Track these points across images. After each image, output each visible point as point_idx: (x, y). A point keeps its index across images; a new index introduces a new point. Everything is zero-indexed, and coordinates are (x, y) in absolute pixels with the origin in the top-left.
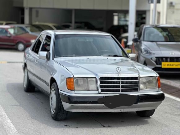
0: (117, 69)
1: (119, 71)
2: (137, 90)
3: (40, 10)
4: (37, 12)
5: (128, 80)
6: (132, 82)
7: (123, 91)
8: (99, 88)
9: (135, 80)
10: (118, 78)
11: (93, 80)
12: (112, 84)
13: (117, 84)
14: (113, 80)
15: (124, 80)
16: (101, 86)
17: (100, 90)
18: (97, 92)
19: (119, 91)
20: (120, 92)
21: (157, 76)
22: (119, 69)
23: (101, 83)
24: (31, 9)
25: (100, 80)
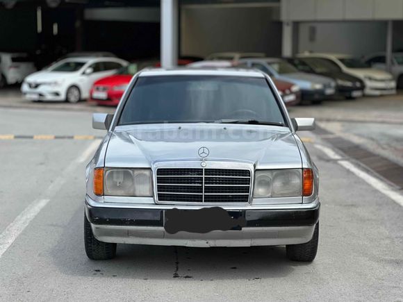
0: (201, 151)
1: (204, 155)
2: (245, 199)
3: (319, 27)
4: (313, 31)
5: (223, 175)
6: (232, 181)
7: (208, 199)
8: (156, 193)
9: (243, 176)
10: (199, 171)
11: (145, 175)
12: (184, 183)
13: (195, 183)
14: (188, 174)
15: (212, 175)
16: (160, 188)
17: (156, 198)
18: (150, 200)
19: (198, 199)
20: (202, 201)
21: (302, 169)
22: (206, 151)
23: (159, 180)
24: (296, 25)
25: (157, 175)
